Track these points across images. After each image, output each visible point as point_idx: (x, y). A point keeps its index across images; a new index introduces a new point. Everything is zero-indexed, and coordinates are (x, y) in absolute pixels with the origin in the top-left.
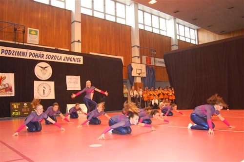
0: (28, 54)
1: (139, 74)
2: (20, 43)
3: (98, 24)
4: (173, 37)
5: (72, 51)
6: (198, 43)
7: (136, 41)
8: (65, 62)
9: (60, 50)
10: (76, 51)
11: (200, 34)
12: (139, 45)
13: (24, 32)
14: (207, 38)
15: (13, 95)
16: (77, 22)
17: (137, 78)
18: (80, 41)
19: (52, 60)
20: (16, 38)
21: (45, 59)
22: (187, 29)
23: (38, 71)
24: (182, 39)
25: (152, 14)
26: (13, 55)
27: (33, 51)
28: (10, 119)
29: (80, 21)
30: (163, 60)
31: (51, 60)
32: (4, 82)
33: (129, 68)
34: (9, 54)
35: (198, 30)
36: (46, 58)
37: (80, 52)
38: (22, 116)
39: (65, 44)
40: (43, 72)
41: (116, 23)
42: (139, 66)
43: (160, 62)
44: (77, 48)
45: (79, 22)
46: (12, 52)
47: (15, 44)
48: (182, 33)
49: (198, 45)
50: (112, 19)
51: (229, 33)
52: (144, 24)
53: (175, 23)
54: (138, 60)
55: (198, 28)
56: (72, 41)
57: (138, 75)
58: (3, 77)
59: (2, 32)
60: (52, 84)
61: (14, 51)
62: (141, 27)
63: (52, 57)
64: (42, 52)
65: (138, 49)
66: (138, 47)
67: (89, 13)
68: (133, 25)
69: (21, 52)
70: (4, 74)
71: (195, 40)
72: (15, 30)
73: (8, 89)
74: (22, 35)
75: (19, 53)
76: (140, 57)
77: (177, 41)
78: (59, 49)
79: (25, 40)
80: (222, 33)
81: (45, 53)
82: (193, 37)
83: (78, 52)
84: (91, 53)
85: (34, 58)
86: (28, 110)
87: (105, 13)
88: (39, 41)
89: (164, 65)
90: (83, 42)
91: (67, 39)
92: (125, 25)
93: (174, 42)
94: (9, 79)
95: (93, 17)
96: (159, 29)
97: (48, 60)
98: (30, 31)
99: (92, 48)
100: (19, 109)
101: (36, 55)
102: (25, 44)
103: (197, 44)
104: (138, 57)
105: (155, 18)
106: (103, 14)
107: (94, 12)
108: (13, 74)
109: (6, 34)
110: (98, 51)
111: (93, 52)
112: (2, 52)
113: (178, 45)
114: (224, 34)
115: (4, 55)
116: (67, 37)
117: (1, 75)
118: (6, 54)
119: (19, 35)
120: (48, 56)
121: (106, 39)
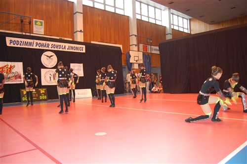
0: (35, 44)
1: (137, 61)
2: (27, 34)
3: (99, 15)
4: (168, 26)
5: (75, 40)
6: (190, 32)
7: (134, 30)
8: (69, 50)
9: (64, 40)
10: (78, 41)
11: (192, 23)
13: (30, 23)
14: (200, 28)
15: (22, 82)
16: (79, 13)
17: (135, 64)
19: (57, 49)
20: (23, 28)
21: (50, 49)
22: (180, 19)
23: (44, 59)
24: (176, 28)
25: (148, 5)
26: (20, 45)
27: (39, 42)
28: (20, 104)
30: (157, 48)
31: (56, 49)
32: (14, 70)
33: (128, 55)
34: (17, 45)
35: (190, 20)
37: (83, 41)
39: (69, 34)
40: (49, 60)
41: (115, 13)
42: (136, 53)
43: (156, 50)
44: (80, 37)
45: (81, 13)
46: (20, 43)
47: (22, 34)
48: (176, 23)
49: (190, 34)
50: (112, 10)
51: (218, 23)
52: (141, 15)
53: (170, 13)
54: (135, 48)
55: (190, 18)
56: (75, 31)
57: (135, 62)
58: (12, 66)
59: (9, 23)
61: (21, 42)
62: (138, 17)
63: (57, 47)
64: (48, 42)
65: (136, 38)
67: (90, 4)
68: (131, 16)
69: (28, 42)
70: (13, 63)
71: (188, 29)
72: (22, 21)
74: (28, 26)
75: (26, 44)
76: (138, 45)
77: (171, 30)
78: (63, 38)
79: (31, 31)
80: (212, 23)
81: (51, 43)
82: (186, 26)
83: (80, 41)
84: (92, 42)
85: (40, 48)
86: (37, 95)
88: (44, 32)
89: (158, 52)
90: (85, 32)
91: (70, 29)
92: (124, 15)
93: (168, 31)
94: (18, 67)
95: (94, 8)
96: (155, 19)
97: (53, 49)
98: (36, 22)
99: (94, 38)
101: (42, 45)
102: (31, 35)
104: (136, 45)
105: (151, 9)
106: (103, 5)
107: (95, 3)
108: (22, 63)
109: (13, 25)
110: (99, 40)
111: (94, 41)
112: (11, 43)
113: (172, 34)
114: (214, 24)
115: (12, 45)
116: (70, 27)
117: (10, 64)
118: (14, 44)
119: (26, 26)
120: (53, 46)
121: (106, 28)
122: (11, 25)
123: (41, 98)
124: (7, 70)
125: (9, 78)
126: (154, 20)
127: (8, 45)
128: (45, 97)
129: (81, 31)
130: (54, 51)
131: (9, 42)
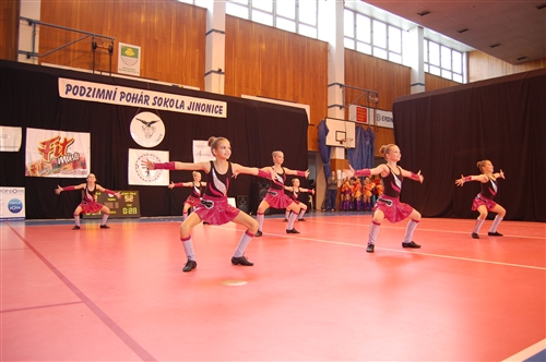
0: (118, 96)
1: (341, 142)
2: (103, 74)
3: (261, 37)
4: (415, 68)
5: (206, 90)
6: (468, 80)
7: (337, 74)
8: (191, 112)
9: (182, 88)
10: (213, 92)
11: (472, 61)
12: (343, 83)
13: (111, 51)
14: (487, 69)
16: (217, 31)
17: (337, 149)
18: (223, 71)
19: (165, 108)
20: (96, 62)
21: (151, 106)
22: (446, 51)
24: (435, 71)
25: (372, 18)
26: (88, 96)
27: (127, 90)
30: (390, 115)
31: (162, 108)
32: (71, 150)
33: (322, 126)
34: (81, 95)
35: (468, 54)
36: (154, 104)
37: (222, 93)
39: (193, 77)
41: (296, 34)
42: (341, 125)
43: (386, 119)
44: (216, 85)
45: (222, 32)
46: (87, 91)
47: (93, 74)
48: (434, 60)
49: (468, 84)
50: (290, 27)
51: (537, 61)
52: (355, 39)
53: (421, 38)
54: (340, 114)
55: (470, 48)
56: (206, 72)
57: (338, 144)
58: (68, 139)
59: (69, 50)
60: (165, 156)
61: (90, 89)
62: (349, 45)
63: (165, 103)
64: (146, 92)
65: (341, 90)
66: (341, 86)
67: (243, 14)
68: (333, 43)
69: (104, 91)
70: (70, 133)
71: (462, 75)
72: (94, 47)
73: (79, 163)
74: (108, 57)
75: (100, 93)
76: (345, 107)
77: (423, 75)
78: (180, 86)
79: (113, 67)
80: (520, 61)
81: (152, 94)
82: (457, 69)
83: (218, 93)
84: (243, 96)
85: (130, 104)
86: (117, 205)
87: (274, 14)
88: (141, 71)
89: (390, 125)
90: (227, 73)
91: (197, 66)
92: (316, 40)
93: (417, 77)
94: (81, 143)
95: (250, 21)
96: (387, 50)
97: (156, 107)
98: (124, 49)
99: (247, 87)
101: (134, 98)
102: (113, 75)
103: (465, 82)
104: (341, 107)
105: (379, 28)
106: (271, 17)
107: (254, 11)
108: (88, 134)
109: (77, 54)
110: (259, 93)
111: (247, 94)
112: (68, 90)
113: (426, 85)
114: (525, 63)
115: (70, 95)
116: (197, 63)
117: (63, 135)
118: (74, 94)
119: (103, 56)
120: (158, 101)
121: (276, 67)
122: (72, 53)
124: (58, 147)
125: (59, 166)
126: (385, 53)
127: (62, 94)
128: (134, 211)
129: (220, 70)
130: (159, 111)
131: (65, 88)
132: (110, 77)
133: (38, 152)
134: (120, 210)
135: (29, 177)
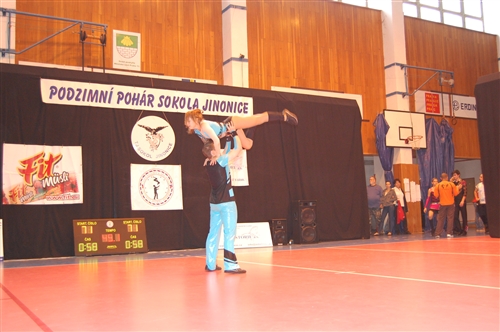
0: (115, 97)
1: (407, 141)
2: (95, 70)
3: (292, 11)
5: (226, 84)
8: (208, 112)
9: (195, 83)
10: (234, 85)
12: (404, 62)
13: (104, 41)
15: (80, 201)
16: (236, 7)
17: (401, 150)
18: (246, 57)
19: (174, 110)
20: (86, 56)
21: (156, 108)
23: (139, 139)
26: (77, 99)
27: (125, 89)
28: (72, 261)
29: (245, 5)
31: (171, 109)
32: (57, 169)
33: (380, 125)
34: (69, 99)
36: (160, 106)
37: (246, 86)
38: (103, 253)
39: (208, 67)
40: (151, 140)
42: (406, 119)
43: (467, 106)
44: (238, 76)
45: (243, 8)
46: (76, 93)
47: (83, 72)
52: (417, 4)
54: (404, 104)
56: (225, 60)
57: (403, 144)
58: (55, 156)
59: (50, 44)
60: (176, 171)
61: (80, 90)
62: (410, 11)
63: (174, 103)
64: (149, 91)
65: (403, 72)
66: (402, 66)
68: (387, 9)
69: (97, 92)
70: (57, 147)
72: (83, 37)
73: (68, 185)
74: (100, 49)
75: (92, 95)
76: (410, 94)
79: (106, 62)
81: (157, 93)
83: (241, 86)
84: (274, 89)
85: (130, 107)
86: (118, 238)
88: (142, 63)
89: (473, 114)
90: (252, 60)
91: (212, 53)
92: (367, 9)
94: (70, 160)
96: (462, 14)
97: (163, 109)
98: (120, 38)
99: (278, 76)
100: (96, 237)
101: (135, 99)
102: (107, 71)
104: (404, 95)
108: (80, 148)
109: (61, 48)
110: (294, 83)
111: (278, 85)
112: (52, 94)
115: (55, 100)
116: (212, 49)
117: (49, 150)
118: (61, 98)
119: (93, 49)
120: (165, 101)
121: (315, 48)
122: (55, 47)
123: (128, 245)
124: (42, 166)
125: (46, 189)
126: (460, 18)
127: (46, 99)
128: (140, 244)
129: (242, 57)
130: (166, 113)
131: (49, 91)
132: (104, 74)
133: (18, 173)
134: (121, 244)
135: (8, 206)
